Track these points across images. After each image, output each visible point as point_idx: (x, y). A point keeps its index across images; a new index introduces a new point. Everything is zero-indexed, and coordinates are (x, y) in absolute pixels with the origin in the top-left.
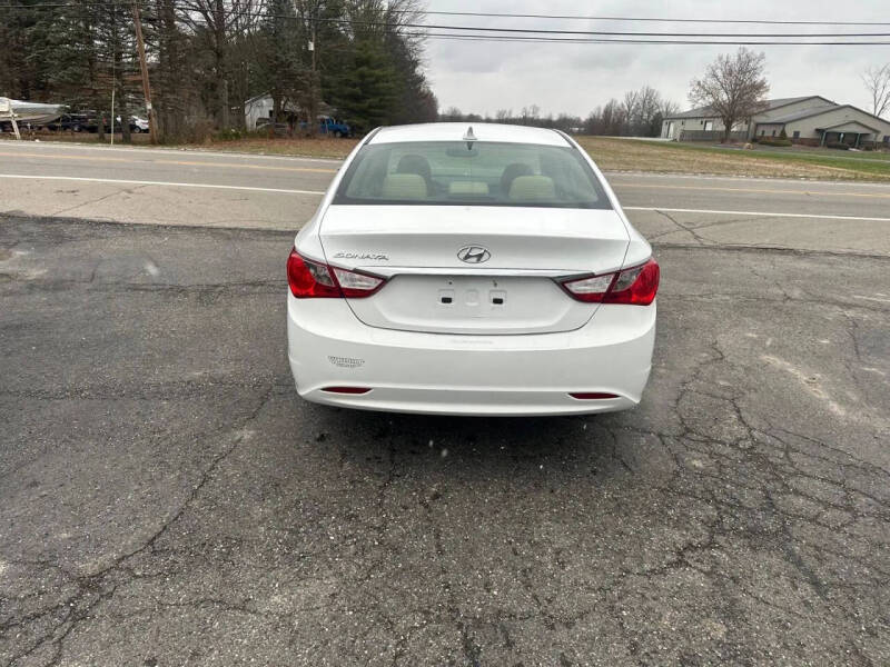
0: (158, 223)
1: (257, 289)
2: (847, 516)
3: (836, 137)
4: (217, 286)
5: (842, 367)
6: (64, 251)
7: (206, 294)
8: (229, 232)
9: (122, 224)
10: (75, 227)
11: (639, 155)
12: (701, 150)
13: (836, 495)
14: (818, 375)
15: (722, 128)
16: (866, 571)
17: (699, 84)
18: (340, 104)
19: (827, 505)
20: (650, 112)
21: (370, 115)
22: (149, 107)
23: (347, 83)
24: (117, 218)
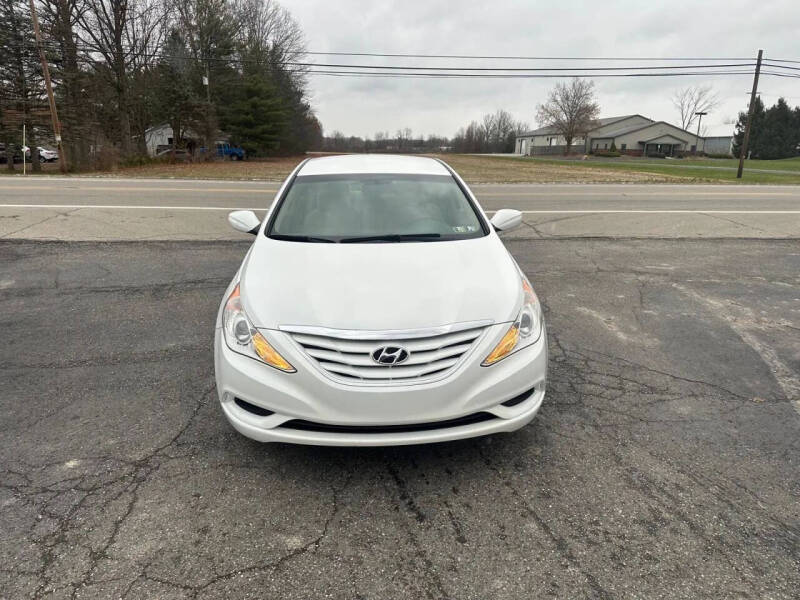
0: (99, 239)
1: (199, 286)
2: (620, 392)
3: (654, 148)
4: (166, 285)
5: (629, 312)
6: (22, 265)
7: (158, 291)
8: (163, 244)
9: (67, 242)
10: (25, 247)
11: (497, 169)
12: (547, 162)
13: (615, 382)
14: (613, 318)
15: (564, 143)
16: (626, 418)
17: (543, 107)
18: (234, 131)
19: (607, 387)
20: (505, 131)
21: (262, 139)
22: (59, 138)
23: (239, 112)
24: (61, 238)
